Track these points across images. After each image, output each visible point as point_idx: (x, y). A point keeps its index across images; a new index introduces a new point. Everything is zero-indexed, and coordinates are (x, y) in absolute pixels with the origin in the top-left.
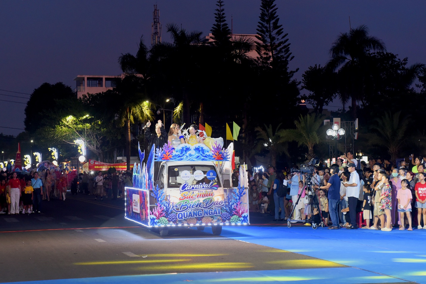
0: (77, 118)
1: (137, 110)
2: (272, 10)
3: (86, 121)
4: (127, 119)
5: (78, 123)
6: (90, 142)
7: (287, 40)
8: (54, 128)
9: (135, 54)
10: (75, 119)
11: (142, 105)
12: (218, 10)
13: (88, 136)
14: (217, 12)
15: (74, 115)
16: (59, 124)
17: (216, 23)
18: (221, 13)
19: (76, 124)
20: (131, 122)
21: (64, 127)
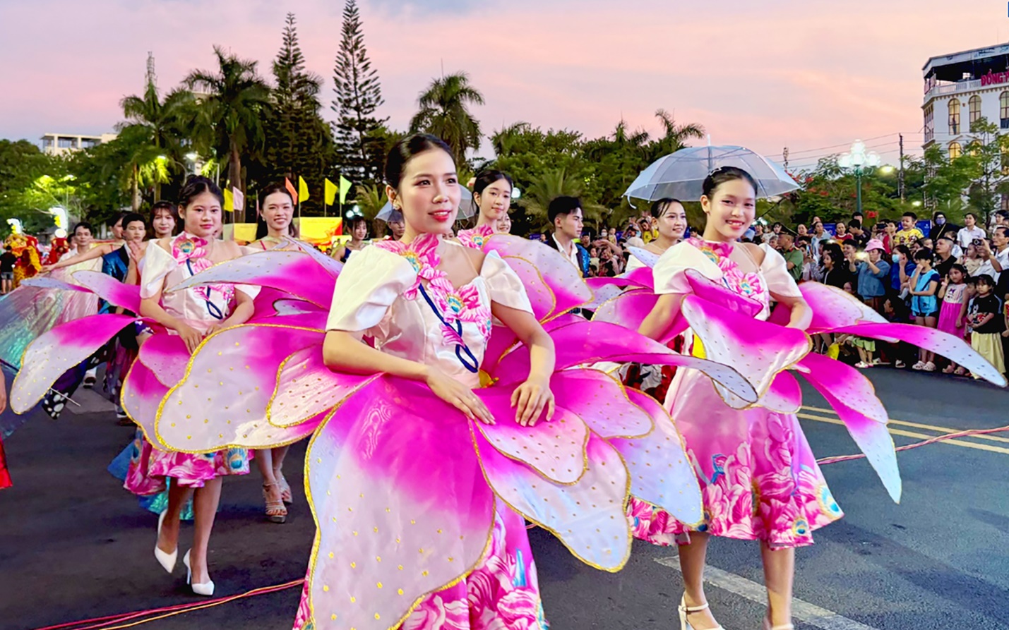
0: (56, 179)
1: (147, 170)
2: (356, 36)
3: (69, 183)
4: (134, 180)
5: (57, 185)
6: (72, 212)
7: (377, 78)
8: (23, 191)
9: (142, 97)
10: (52, 180)
11: (155, 161)
12: (287, 29)
13: (71, 203)
14: (286, 32)
15: (52, 175)
16: (30, 186)
17: (285, 47)
18: (292, 33)
19: (54, 187)
20: (139, 184)
21: (37, 190)
